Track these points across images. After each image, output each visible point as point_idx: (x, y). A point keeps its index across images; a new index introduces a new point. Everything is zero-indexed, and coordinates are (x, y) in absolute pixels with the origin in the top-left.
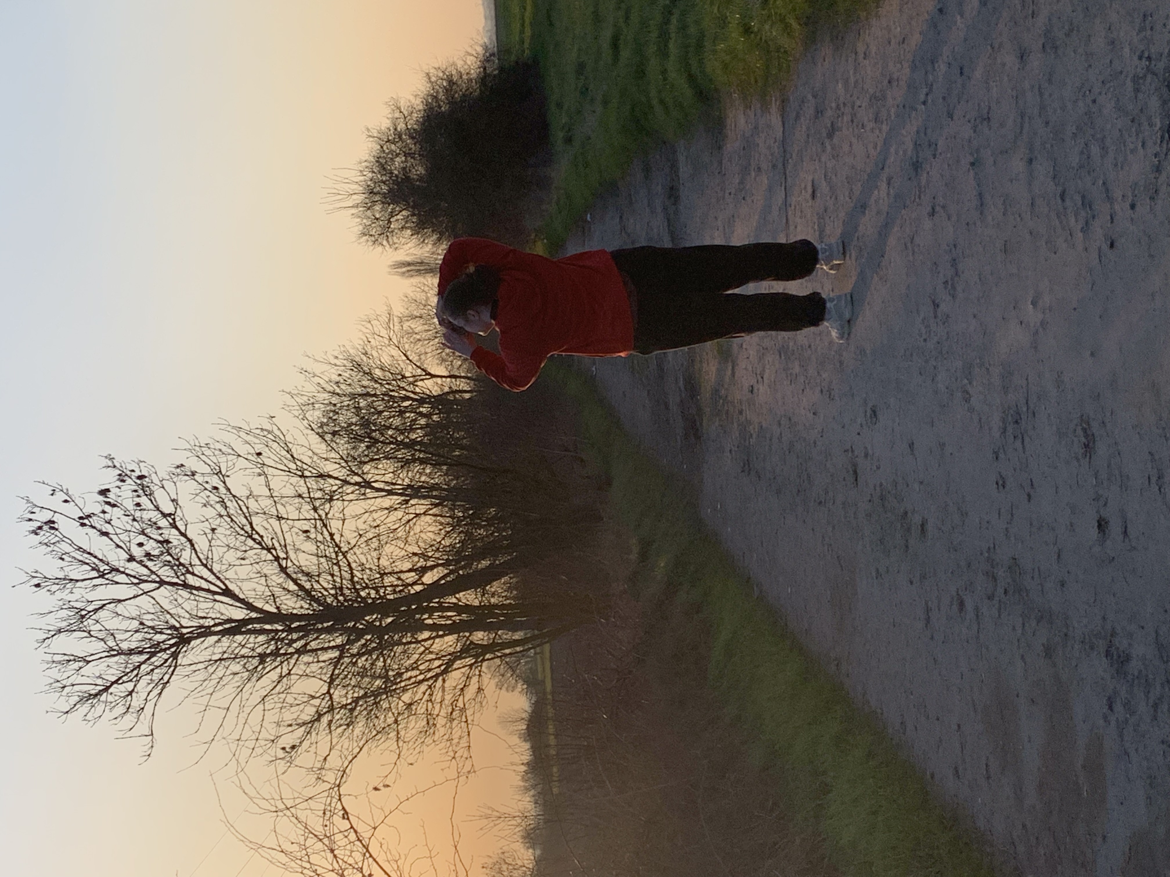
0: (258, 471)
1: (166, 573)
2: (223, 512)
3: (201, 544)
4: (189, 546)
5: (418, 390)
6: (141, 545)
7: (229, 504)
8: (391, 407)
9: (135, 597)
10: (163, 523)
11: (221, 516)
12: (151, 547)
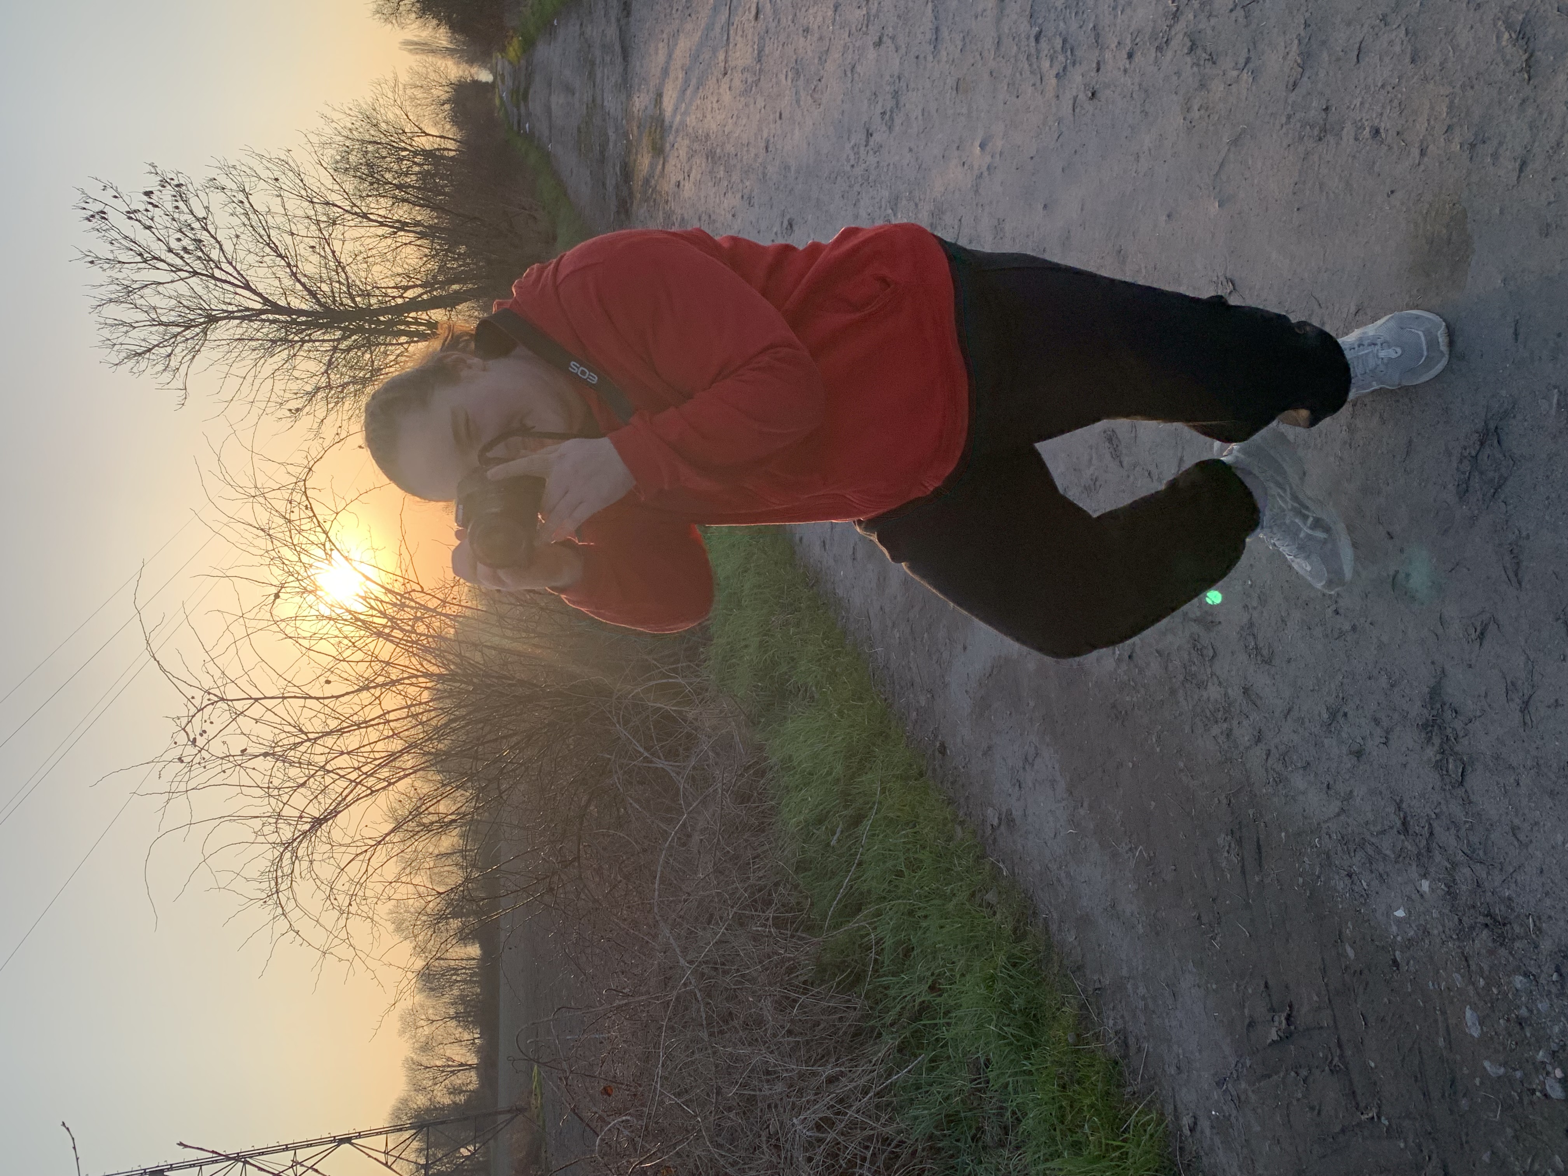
0: (276, 193)
1: (198, 266)
2: (247, 222)
3: (228, 247)
4: (218, 246)
5: (414, 143)
6: (179, 240)
7: (251, 216)
8: (392, 154)
9: (172, 282)
10: (196, 225)
11: (245, 225)
12: (186, 242)
